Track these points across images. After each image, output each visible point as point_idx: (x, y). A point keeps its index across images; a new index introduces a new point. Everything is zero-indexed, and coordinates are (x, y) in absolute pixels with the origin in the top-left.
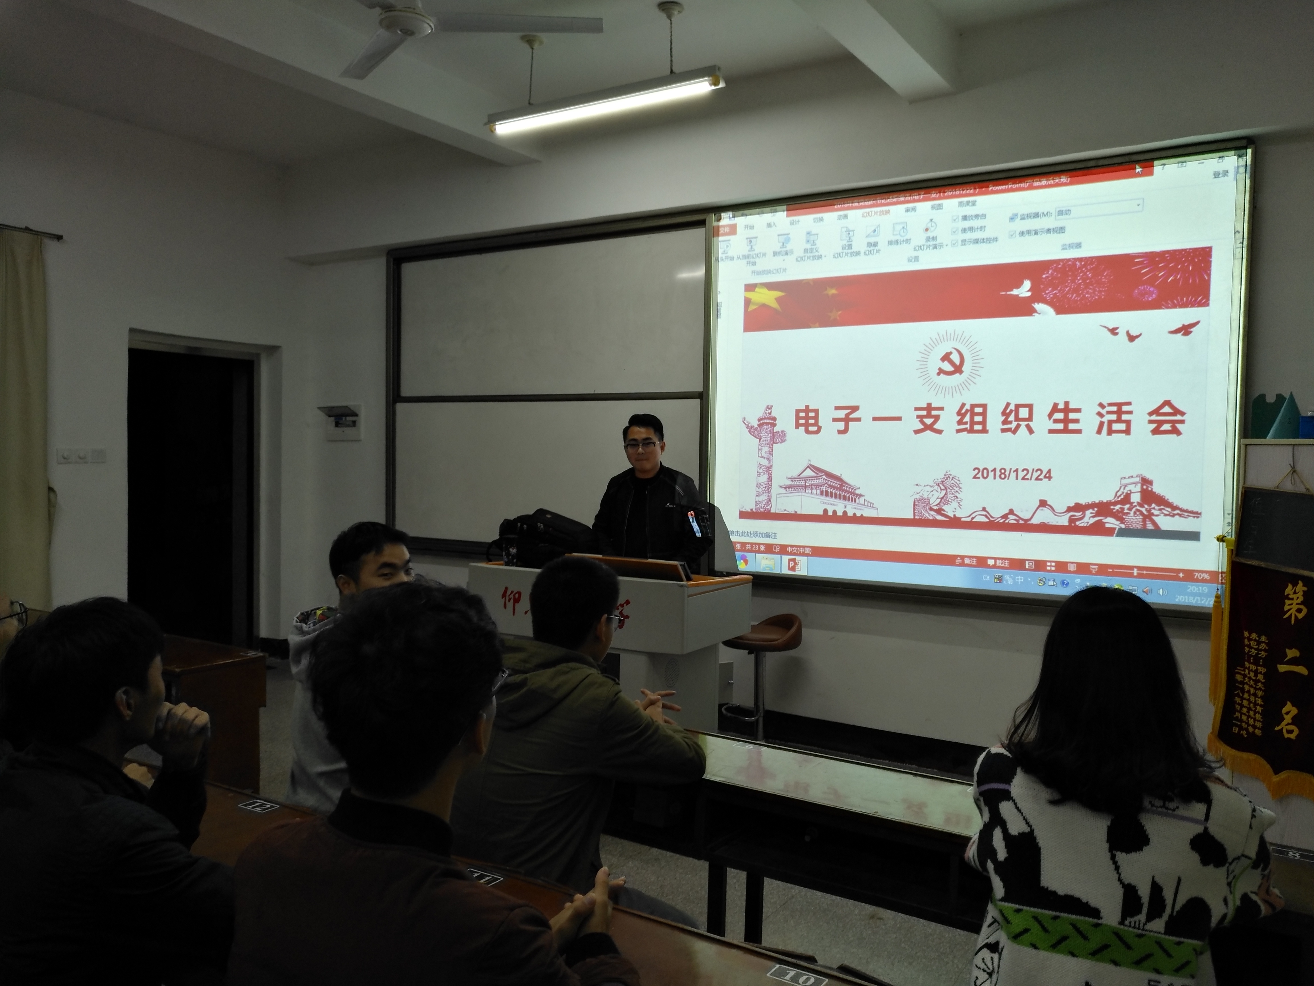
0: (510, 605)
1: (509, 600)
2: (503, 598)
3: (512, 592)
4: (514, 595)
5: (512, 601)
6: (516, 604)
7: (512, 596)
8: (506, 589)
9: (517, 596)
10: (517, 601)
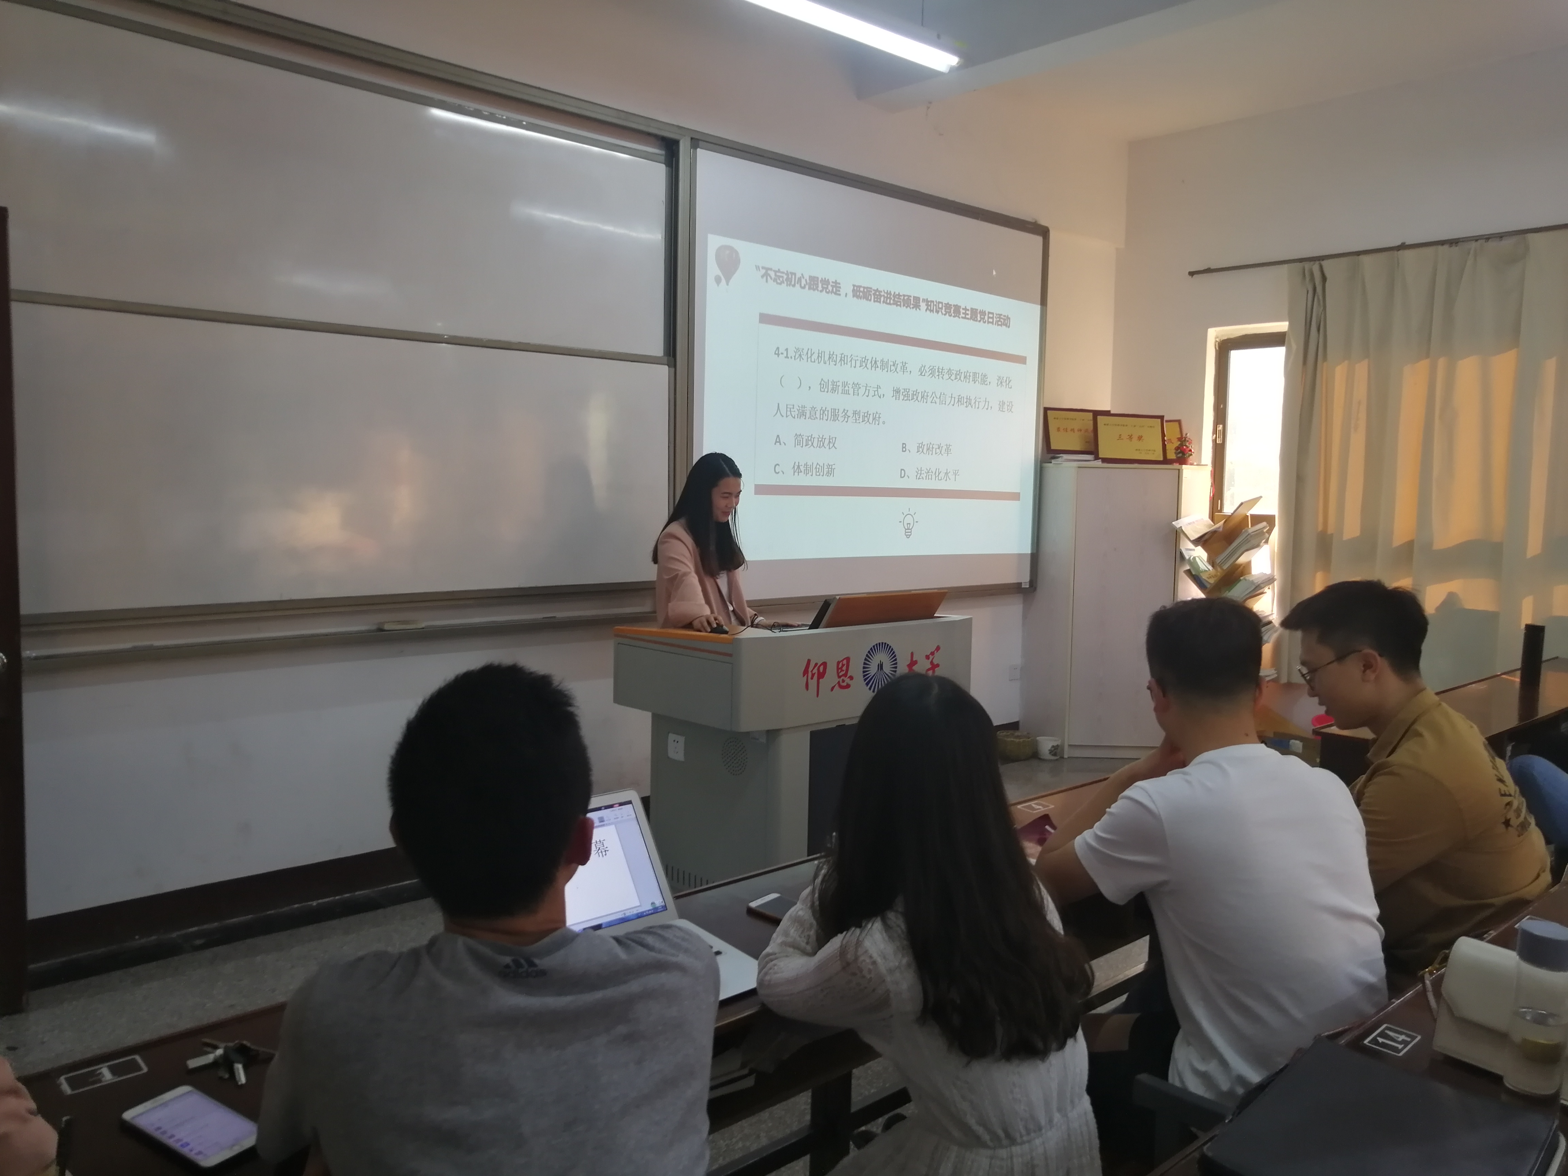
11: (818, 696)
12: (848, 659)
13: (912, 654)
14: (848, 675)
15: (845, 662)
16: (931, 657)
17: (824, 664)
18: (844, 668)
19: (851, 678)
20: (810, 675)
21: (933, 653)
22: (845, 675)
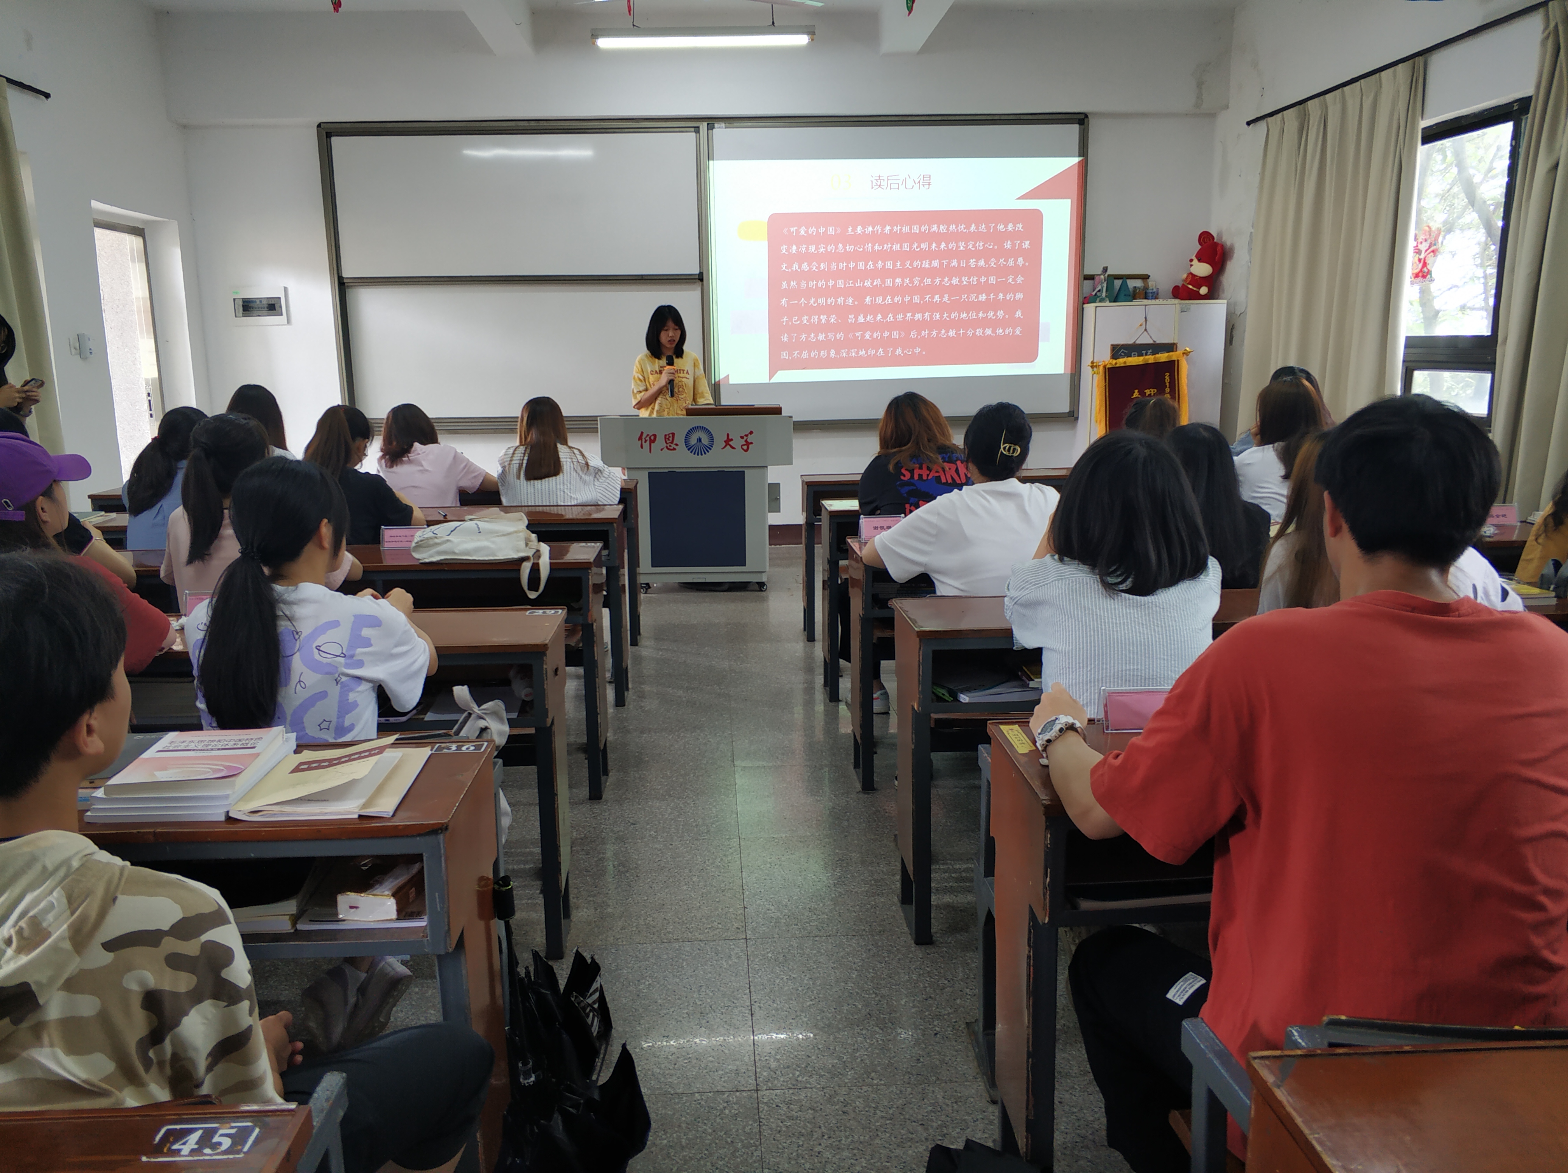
0: (646, 445)
1: (645, 442)
2: (639, 440)
3: (648, 435)
4: (650, 438)
5: (648, 442)
6: (652, 444)
7: (648, 438)
8: (642, 433)
9: (652, 438)
10: (652, 441)
11: (650, 452)
12: (673, 434)
13: (728, 435)
14: (675, 442)
15: (671, 435)
16: (745, 438)
17: (655, 436)
18: (671, 439)
19: (677, 445)
20: (644, 440)
21: (746, 435)
22: (672, 442)
